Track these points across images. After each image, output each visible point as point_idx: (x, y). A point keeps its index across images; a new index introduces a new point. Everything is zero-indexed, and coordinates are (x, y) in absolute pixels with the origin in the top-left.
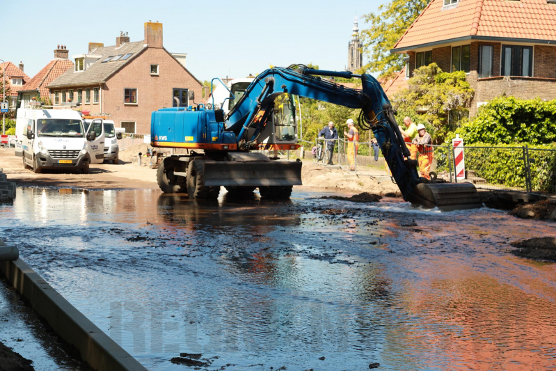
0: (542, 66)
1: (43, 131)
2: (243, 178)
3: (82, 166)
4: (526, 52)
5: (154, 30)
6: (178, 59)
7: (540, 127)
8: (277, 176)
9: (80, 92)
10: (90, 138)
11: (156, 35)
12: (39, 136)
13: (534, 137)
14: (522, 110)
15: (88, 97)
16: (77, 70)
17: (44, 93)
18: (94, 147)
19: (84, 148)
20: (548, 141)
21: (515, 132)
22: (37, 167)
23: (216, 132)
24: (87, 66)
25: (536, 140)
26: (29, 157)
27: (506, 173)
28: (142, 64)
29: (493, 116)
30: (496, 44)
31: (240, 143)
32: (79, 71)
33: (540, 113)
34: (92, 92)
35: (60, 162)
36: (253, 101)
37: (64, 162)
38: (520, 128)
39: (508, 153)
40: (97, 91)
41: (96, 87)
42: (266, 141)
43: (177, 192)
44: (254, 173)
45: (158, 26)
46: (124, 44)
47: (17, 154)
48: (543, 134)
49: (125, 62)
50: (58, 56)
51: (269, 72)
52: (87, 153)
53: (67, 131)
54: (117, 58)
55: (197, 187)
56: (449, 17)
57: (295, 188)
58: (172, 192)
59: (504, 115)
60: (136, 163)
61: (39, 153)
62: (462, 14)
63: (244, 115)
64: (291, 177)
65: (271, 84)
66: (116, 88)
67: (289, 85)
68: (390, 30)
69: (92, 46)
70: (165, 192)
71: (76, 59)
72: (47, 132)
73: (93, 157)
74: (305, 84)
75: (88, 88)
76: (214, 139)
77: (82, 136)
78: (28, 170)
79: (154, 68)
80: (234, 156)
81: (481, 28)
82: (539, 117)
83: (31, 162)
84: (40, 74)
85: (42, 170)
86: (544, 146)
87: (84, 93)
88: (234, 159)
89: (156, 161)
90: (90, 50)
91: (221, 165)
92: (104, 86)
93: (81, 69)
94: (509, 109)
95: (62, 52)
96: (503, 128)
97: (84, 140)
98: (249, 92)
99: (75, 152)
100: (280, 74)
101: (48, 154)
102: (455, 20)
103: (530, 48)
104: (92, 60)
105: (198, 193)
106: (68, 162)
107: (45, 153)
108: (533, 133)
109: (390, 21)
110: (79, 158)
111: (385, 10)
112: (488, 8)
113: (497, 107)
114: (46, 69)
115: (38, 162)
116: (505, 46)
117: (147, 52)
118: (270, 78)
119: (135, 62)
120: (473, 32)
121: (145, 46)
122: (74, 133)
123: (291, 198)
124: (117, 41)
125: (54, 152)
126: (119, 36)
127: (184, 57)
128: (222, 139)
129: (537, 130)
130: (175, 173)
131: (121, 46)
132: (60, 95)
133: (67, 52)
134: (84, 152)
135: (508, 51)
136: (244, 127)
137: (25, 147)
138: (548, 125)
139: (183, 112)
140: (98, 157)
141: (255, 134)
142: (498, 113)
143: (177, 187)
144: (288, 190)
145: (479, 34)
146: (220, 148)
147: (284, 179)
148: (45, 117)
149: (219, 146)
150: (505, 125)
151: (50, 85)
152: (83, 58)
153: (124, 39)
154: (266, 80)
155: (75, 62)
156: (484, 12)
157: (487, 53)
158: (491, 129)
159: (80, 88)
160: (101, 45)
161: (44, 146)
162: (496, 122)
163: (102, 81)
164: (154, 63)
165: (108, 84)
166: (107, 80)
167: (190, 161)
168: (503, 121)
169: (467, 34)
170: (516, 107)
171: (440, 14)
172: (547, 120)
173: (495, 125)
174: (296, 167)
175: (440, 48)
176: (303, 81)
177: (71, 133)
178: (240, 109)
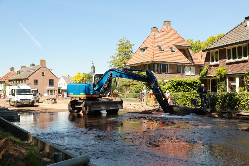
0: (171, 70)
1: (18, 93)
2: (104, 107)
3: (32, 105)
4: (166, 65)
5: (43, 62)
6: (51, 71)
7: (184, 87)
8: (115, 106)
9: (19, 81)
10: (34, 95)
11: (44, 63)
12: (17, 95)
13: (182, 90)
14: (179, 82)
15: (22, 82)
16: (18, 74)
17: (7, 82)
18: (35, 98)
19: (33, 98)
20: (185, 92)
21: (177, 89)
22: (16, 105)
23: (93, 91)
24: (21, 73)
25: (183, 91)
26: (12, 102)
27: (186, 102)
28: (40, 72)
29: (170, 84)
30: (158, 63)
31: (100, 95)
32: (18, 75)
33: (184, 83)
34: (23, 81)
35: (24, 103)
36: (105, 80)
37: (26, 103)
38: (178, 88)
39: (187, 95)
40: (25, 81)
41: (25, 79)
42: (108, 94)
43: (76, 113)
44: (107, 105)
45: (44, 61)
46: (33, 66)
47: (6, 101)
48: (185, 89)
49: (34, 72)
50: (11, 70)
51: (110, 70)
52: (34, 100)
53: (26, 93)
54: (31, 70)
55: (87, 111)
56: (143, 56)
57: (120, 110)
58: (74, 113)
59: (174, 84)
60: (45, 103)
61: (17, 101)
62: (147, 55)
63: (101, 85)
64: (119, 106)
65: (111, 74)
66: (31, 80)
67: (118, 74)
68: (119, 61)
69: (22, 67)
70: (71, 113)
71: (17, 71)
72: (19, 93)
73: (35, 101)
74: (125, 74)
75: (22, 80)
76: (91, 94)
77: (31, 94)
78: (11, 106)
79: (43, 73)
80: (100, 99)
81: (154, 59)
82: (183, 84)
83: (13, 104)
84: (5, 76)
85: (18, 106)
86: (184, 93)
87: (21, 81)
88: (100, 101)
89: (54, 102)
90: (22, 68)
91: (97, 103)
92: (27, 79)
93: (19, 74)
94: (175, 82)
95: (12, 69)
96: (174, 88)
97: (33, 95)
98: (103, 77)
99: (30, 100)
100: (115, 71)
101: (20, 101)
102: (145, 56)
103: (167, 64)
104: (23, 71)
105: (88, 113)
106: (27, 103)
107: (19, 100)
108: (182, 89)
109: (118, 58)
110: (31, 101)
111: (116, 55)
112: (155, 53)
113: (171, 81)
114: (7, 74)
115: (17, 104)
116: (161, 64)
117: (41, 68)
118: (111, 72)
119: (37, 71)
120: (152, 60)
121: (40, 67)
122: (29, 93)
123: (118, 113)
124: (31, 65)
125: (22, 100)
126: (31, 64)
127: (52, 70)
128: (94, 93)
129: (183, 88)
130: (76, 106)
131: (32, 67)
132: (15, 82)
133: (14, 69)
134: (33, 100)
135: (162, 65)
136: (102, 89)
137: (10, 99)
138: (186, 87)
139: (79, 85)
140: (37, 101)
141: (105, 92)
142: (172, 83)
143: (76, 111)
144: (117, 110)
145: (154, 60)
146: (94, 97)
147: (117, 107)
148: (18, 88)
149: (94, 96)
150: (174, 87)
151: (9, 79)
152: (20, 71)
153: (33, 65)
154: (110, 73)
155: (17, 72)
156: (155, 54)
157: (156, 66)
158: (170, 88)
159: (19, 80)
160: (25, 67)
161: (19, 98)
162: (171, 86)
163: (27, 77)
164: (43, 72)
165: (29, 78)
166: (28, 77)
167: (83, 102)
168: (173, 85)
169: (151, 60)
170: (177, 81)
171: (139, 55)
172: (186, 85)
173: (171, 87)
174: (121, 103)
175: (140, 65)
176: (124, 73)
177: (28, 93)
178: (100, 83)
